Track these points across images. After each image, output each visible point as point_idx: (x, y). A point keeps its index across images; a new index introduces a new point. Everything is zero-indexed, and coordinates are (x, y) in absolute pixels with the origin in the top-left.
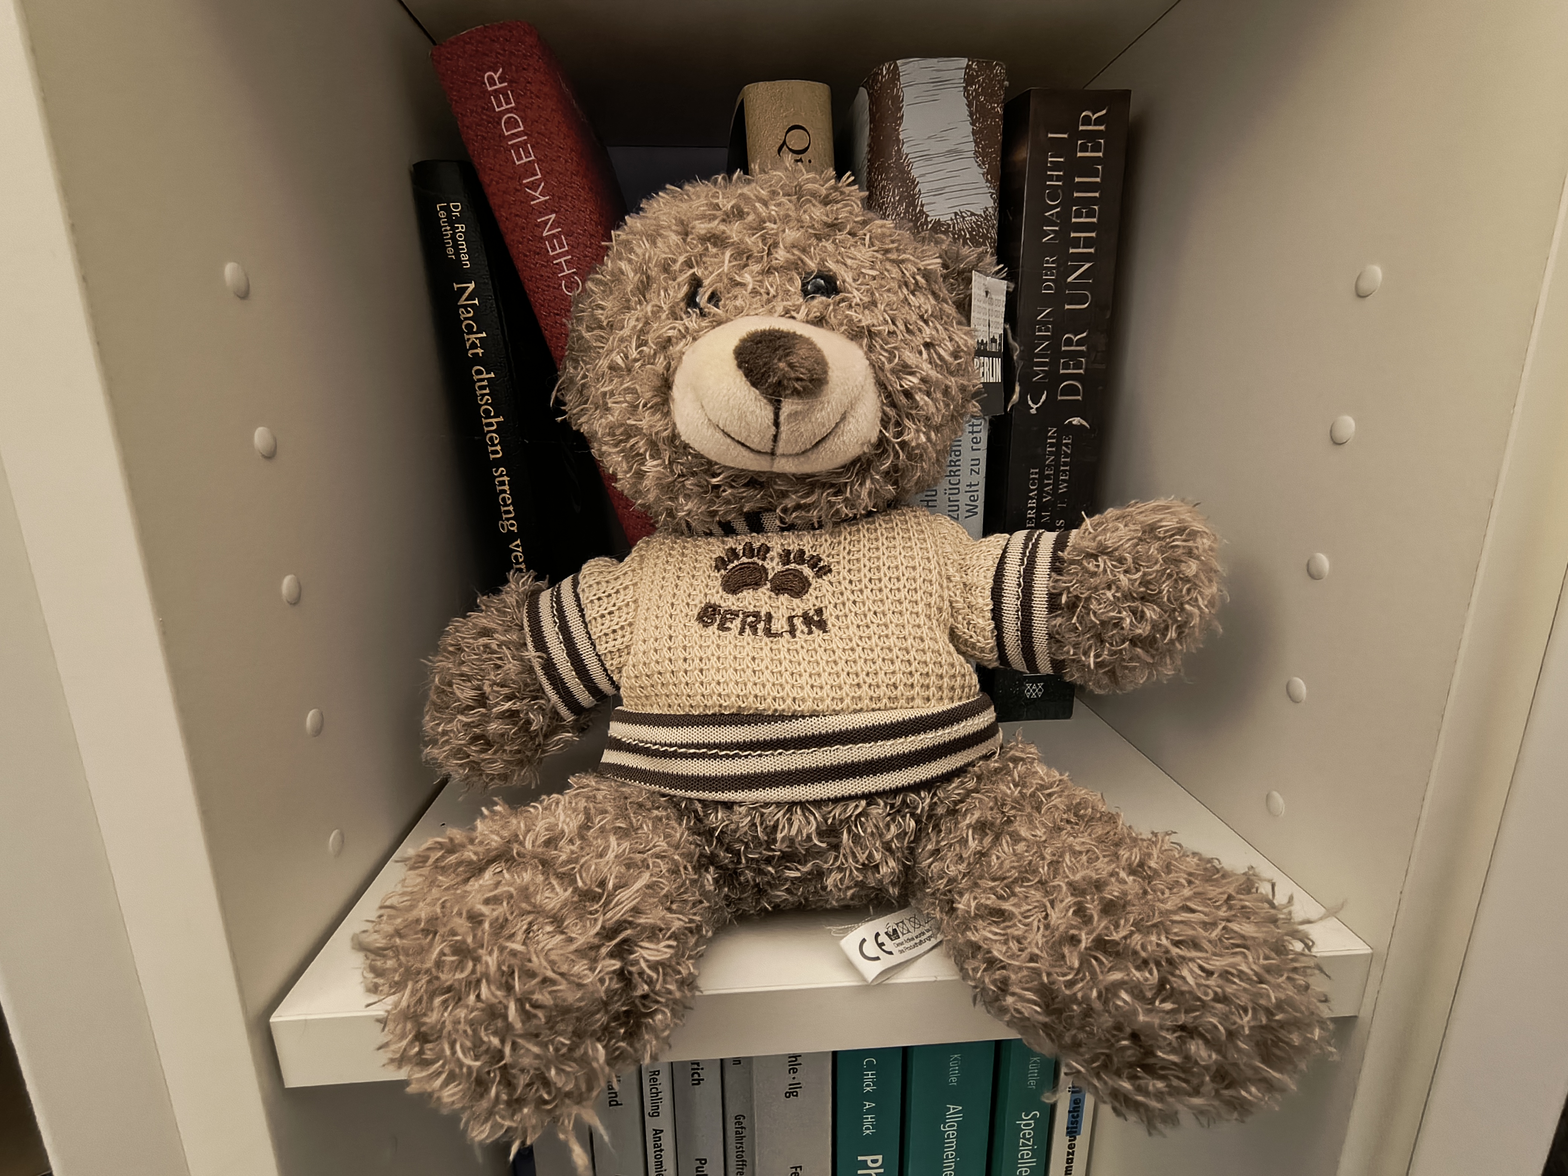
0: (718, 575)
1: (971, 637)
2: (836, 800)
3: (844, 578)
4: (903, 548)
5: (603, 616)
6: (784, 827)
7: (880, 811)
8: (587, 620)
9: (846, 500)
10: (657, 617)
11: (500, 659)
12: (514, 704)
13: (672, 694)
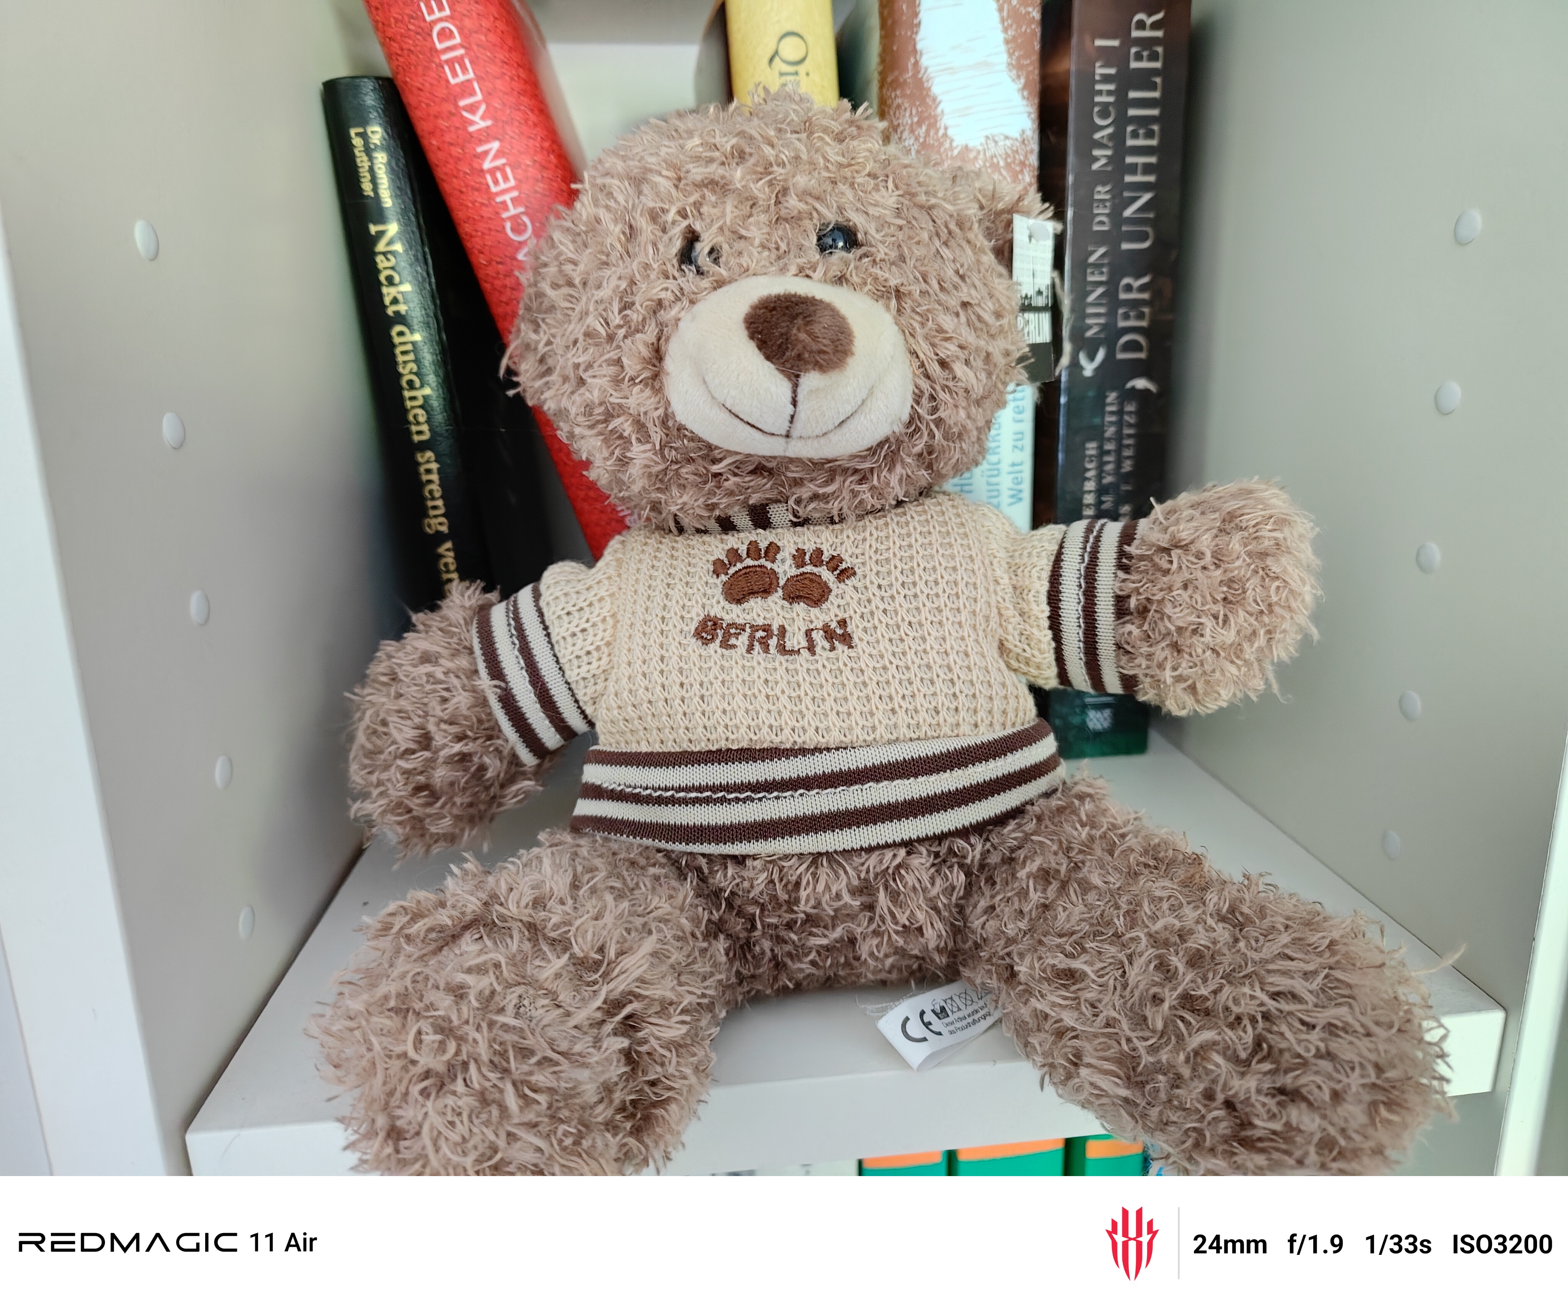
0: (718, 581)
1: (1024, 651)
2: (870, 850)
3: (872, 583)
4: (941, 545)
5: (574, 635)
6: (808, 883)
7: (923, 861)
8: (554, 641)
9: (872, 488)
10: (644, 634)
11: (447, 690)
12: (466, 745)
13: (665, 727)
